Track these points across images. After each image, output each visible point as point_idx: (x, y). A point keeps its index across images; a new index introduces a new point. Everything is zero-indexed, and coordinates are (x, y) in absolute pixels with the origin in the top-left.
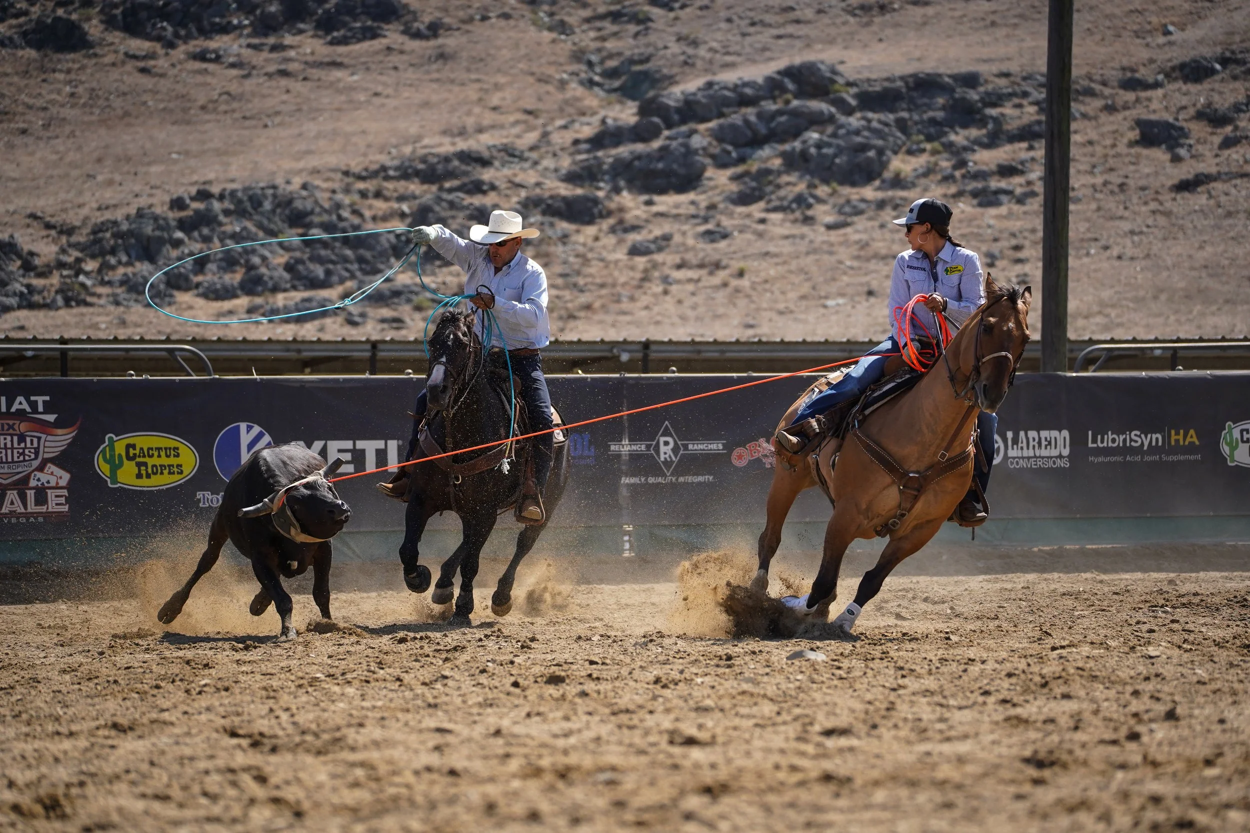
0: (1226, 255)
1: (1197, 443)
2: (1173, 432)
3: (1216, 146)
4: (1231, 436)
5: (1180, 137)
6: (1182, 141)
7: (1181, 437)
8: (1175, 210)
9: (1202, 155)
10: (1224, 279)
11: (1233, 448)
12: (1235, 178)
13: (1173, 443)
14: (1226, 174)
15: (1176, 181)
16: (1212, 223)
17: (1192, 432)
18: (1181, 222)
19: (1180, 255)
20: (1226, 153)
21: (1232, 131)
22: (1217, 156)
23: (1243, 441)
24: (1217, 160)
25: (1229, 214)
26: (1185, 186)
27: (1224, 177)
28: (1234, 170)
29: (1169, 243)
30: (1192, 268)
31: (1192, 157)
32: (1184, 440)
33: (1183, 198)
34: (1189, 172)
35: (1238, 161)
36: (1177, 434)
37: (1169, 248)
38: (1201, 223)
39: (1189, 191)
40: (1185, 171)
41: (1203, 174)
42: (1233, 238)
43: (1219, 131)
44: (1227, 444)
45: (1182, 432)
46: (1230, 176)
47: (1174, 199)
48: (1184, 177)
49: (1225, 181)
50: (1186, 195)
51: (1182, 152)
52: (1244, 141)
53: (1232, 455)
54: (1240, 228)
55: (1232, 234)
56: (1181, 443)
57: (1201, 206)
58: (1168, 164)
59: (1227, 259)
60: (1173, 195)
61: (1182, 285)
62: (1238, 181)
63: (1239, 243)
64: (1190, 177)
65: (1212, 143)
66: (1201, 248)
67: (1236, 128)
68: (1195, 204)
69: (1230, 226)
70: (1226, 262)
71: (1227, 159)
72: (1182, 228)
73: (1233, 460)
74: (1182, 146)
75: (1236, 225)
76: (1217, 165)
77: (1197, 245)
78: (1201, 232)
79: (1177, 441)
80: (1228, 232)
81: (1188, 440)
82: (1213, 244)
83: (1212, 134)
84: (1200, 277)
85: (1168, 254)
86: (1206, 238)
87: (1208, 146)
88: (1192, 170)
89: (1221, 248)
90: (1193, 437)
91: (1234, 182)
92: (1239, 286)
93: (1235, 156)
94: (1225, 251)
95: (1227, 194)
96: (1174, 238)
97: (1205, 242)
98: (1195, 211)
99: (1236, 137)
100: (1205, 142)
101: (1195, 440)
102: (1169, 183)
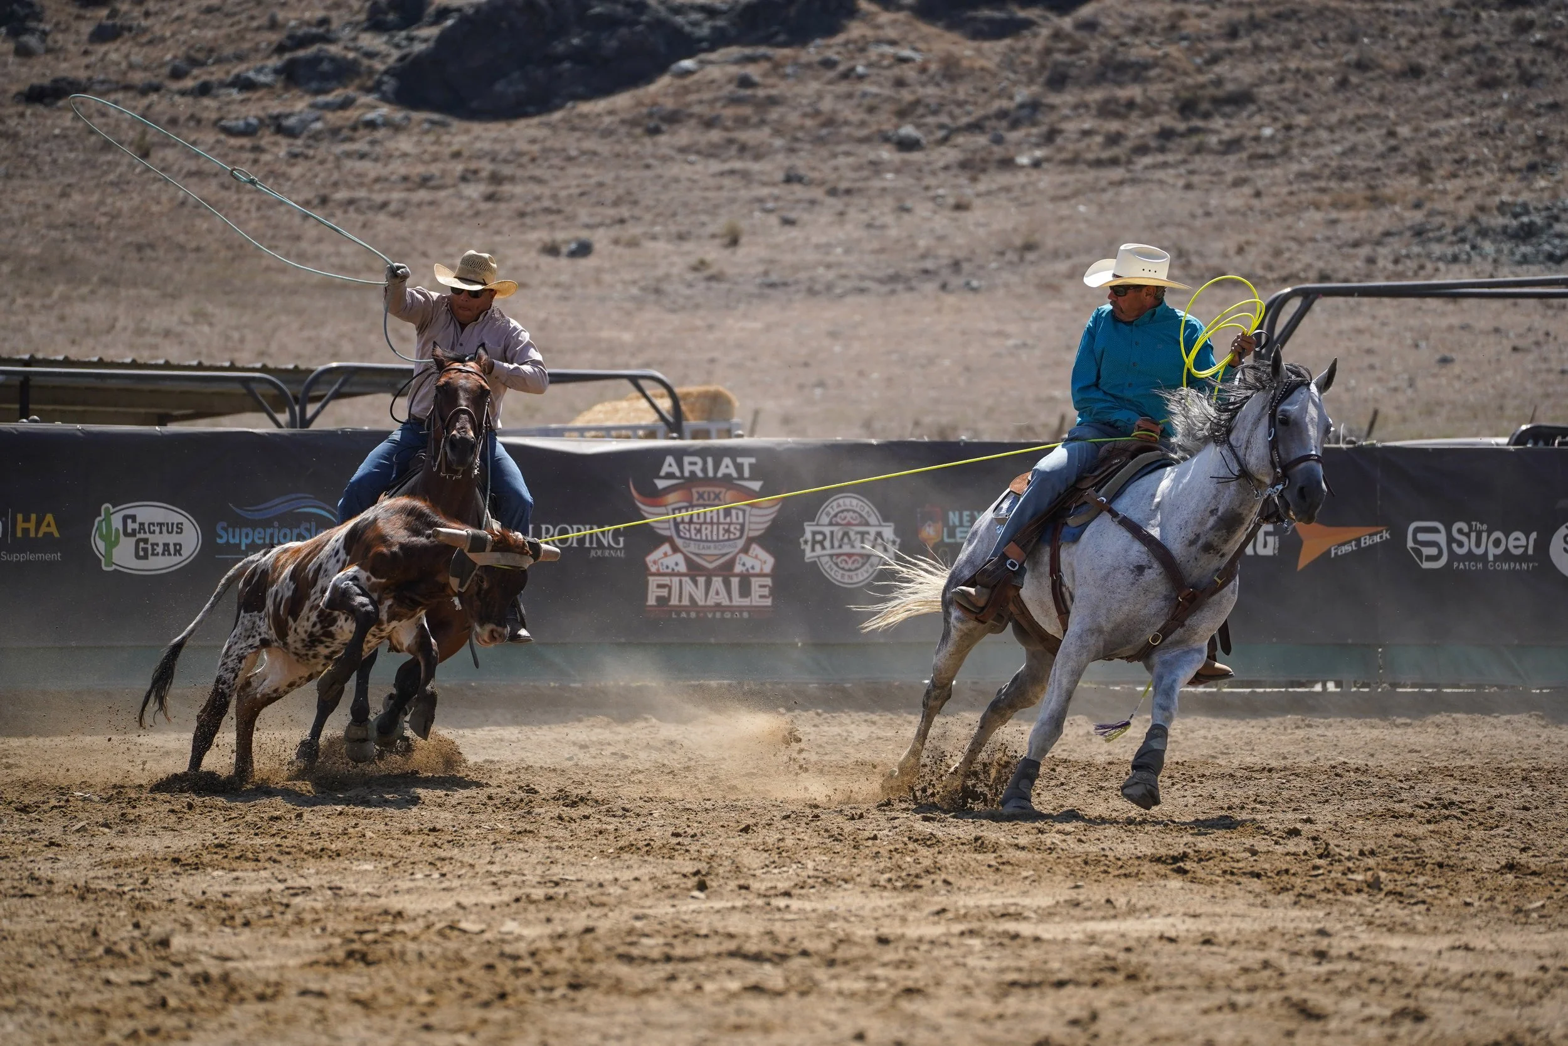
0: (103, 209)
1: (57, 535)
2: (20, 517)
3: (85, 37)
4: (109, 526)
5: (27, 16)
6: (32, 24)
7: (32, 526)
8: (23, 132)
9: (62, 49)
10: (100, 245)
11: (111, 544)
12: (116, 90)
13: (19, 534)
14: (103, 82)
15: (24, 87)
16: (82, 157)
17: (49, 518)
18: (33, 152)
19: (32, 204)
20: (103, 49)
21: (109, 17)
22: (86, 53)
23: (126, 534)
24: (86, 60)
25: (107, 146)
26: (39, 96)
27: (97, 87)
28: (113, 77)
29: (16, 182)
30: (50, 226)
31: (49, 51)
32: (37, 530)
33: (33, 114)
34: (44, 75)
35: (118, 64)
36: (27, 520)
37: (14, 191)
38: (67, 156)
39: (46, 105)
40: (38, 72)
41: (64, 79)
42: (112, 184)
43: (89, 14)
44: (101, 537)
45: (33, 517)
46: (110, 87)
47: (22, 115)
48: (35, 81)
49: (101, 94)
50: (40, 109)
51: (32, 41)
52: (126, 34)
53: (109, 555)
54: (122, 169)
55: (112, 177)
56: (32, 534)
57: (64, 129)
58: (11, 59)
59: (105, 214)
60: (20, 108)
61: (34, 250)
62: (120, 96)
63: (123, 191)
64: (46, 82)
65: (77, 32)
66: (64, 195)
67: (114, 14)
68: (54, 126)
69: (109, 163)
70: (104, 220)
71: (102, 59)
72: (33, 160)
73: (110, 563)
74: (32, 31)
75: (118, 164)
76: (87, 67)
77: (58, 190)
78: (64, 171)
79: (26, 531)
80: (105, 173)
81: (44, 529)
82: (82, 190)
83: (79, 17)
84: (64, 241)
85: (13, 201)
86: (73, 180)
87: (72, 37)
88: (48, 72)
89: (95, 198)
90: (50, 526)
91: (113, 97)
92: (123, 258)
93: (114, 56)
94: (102, 203)
95: (104, 115)
96: (23, 176)
97: (69, 185)
98: (56, 137)
99: (114, 26)
100: (66, 30)
101: (53, 529)
102: (14, 89)
